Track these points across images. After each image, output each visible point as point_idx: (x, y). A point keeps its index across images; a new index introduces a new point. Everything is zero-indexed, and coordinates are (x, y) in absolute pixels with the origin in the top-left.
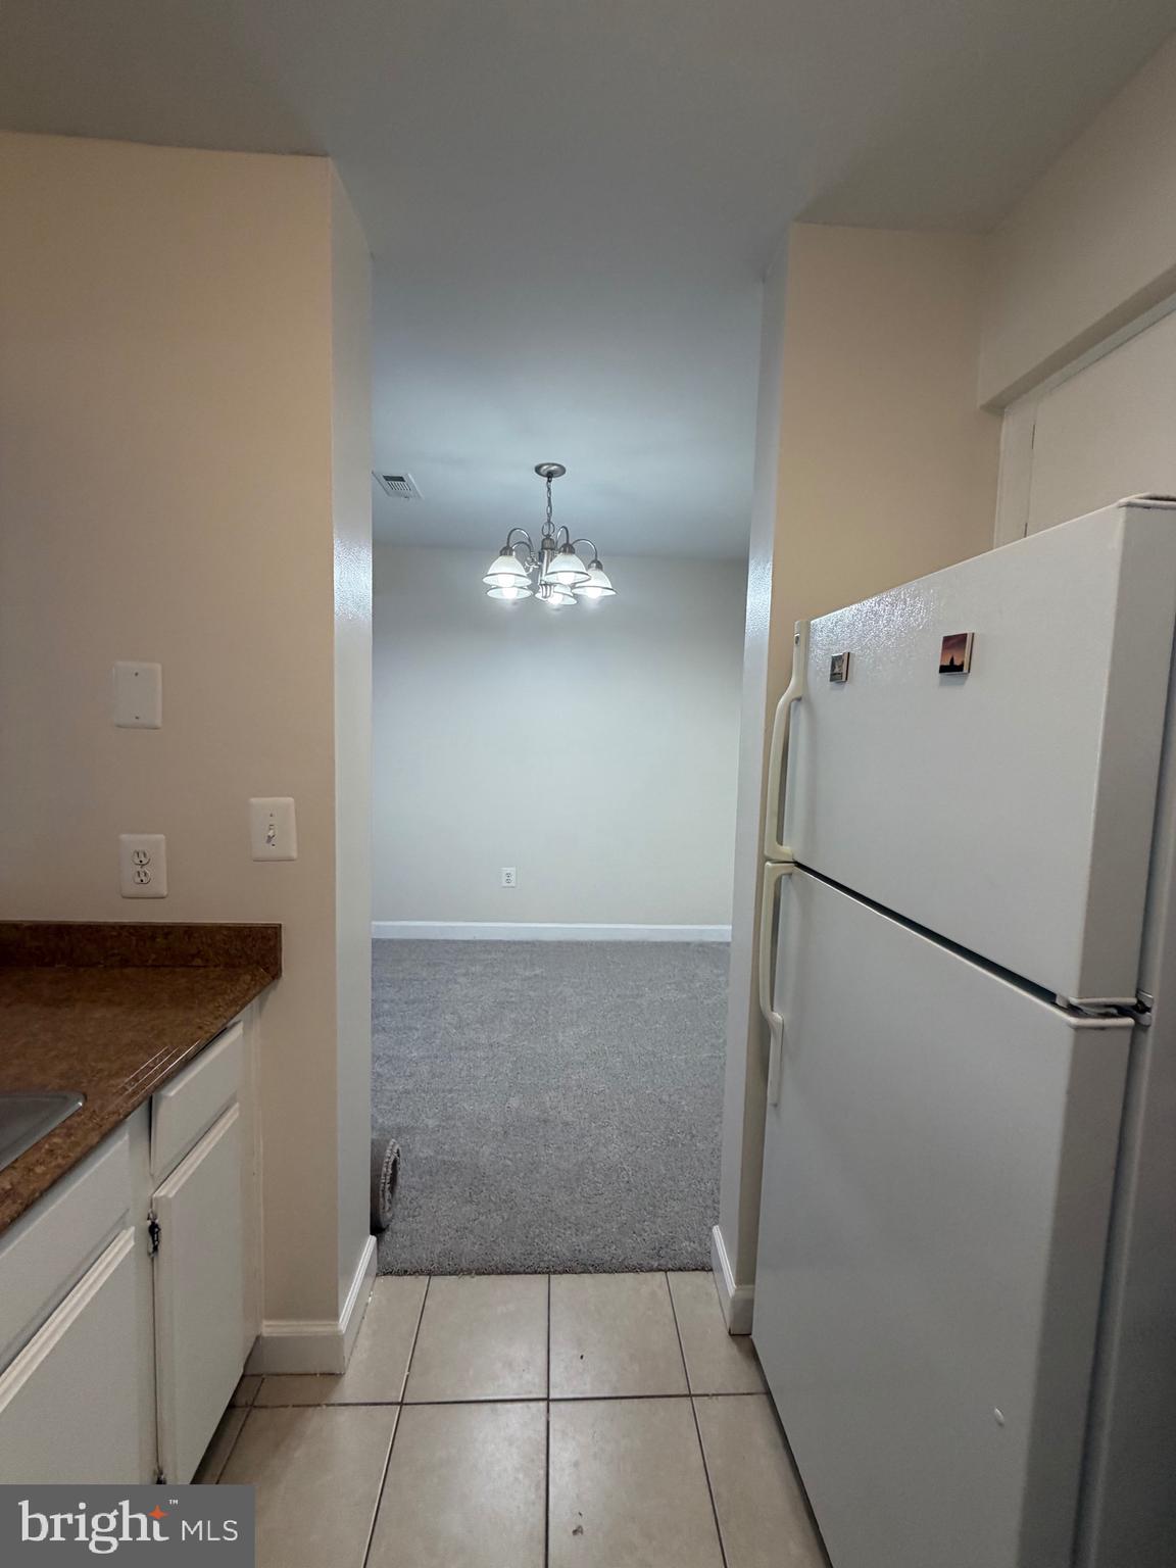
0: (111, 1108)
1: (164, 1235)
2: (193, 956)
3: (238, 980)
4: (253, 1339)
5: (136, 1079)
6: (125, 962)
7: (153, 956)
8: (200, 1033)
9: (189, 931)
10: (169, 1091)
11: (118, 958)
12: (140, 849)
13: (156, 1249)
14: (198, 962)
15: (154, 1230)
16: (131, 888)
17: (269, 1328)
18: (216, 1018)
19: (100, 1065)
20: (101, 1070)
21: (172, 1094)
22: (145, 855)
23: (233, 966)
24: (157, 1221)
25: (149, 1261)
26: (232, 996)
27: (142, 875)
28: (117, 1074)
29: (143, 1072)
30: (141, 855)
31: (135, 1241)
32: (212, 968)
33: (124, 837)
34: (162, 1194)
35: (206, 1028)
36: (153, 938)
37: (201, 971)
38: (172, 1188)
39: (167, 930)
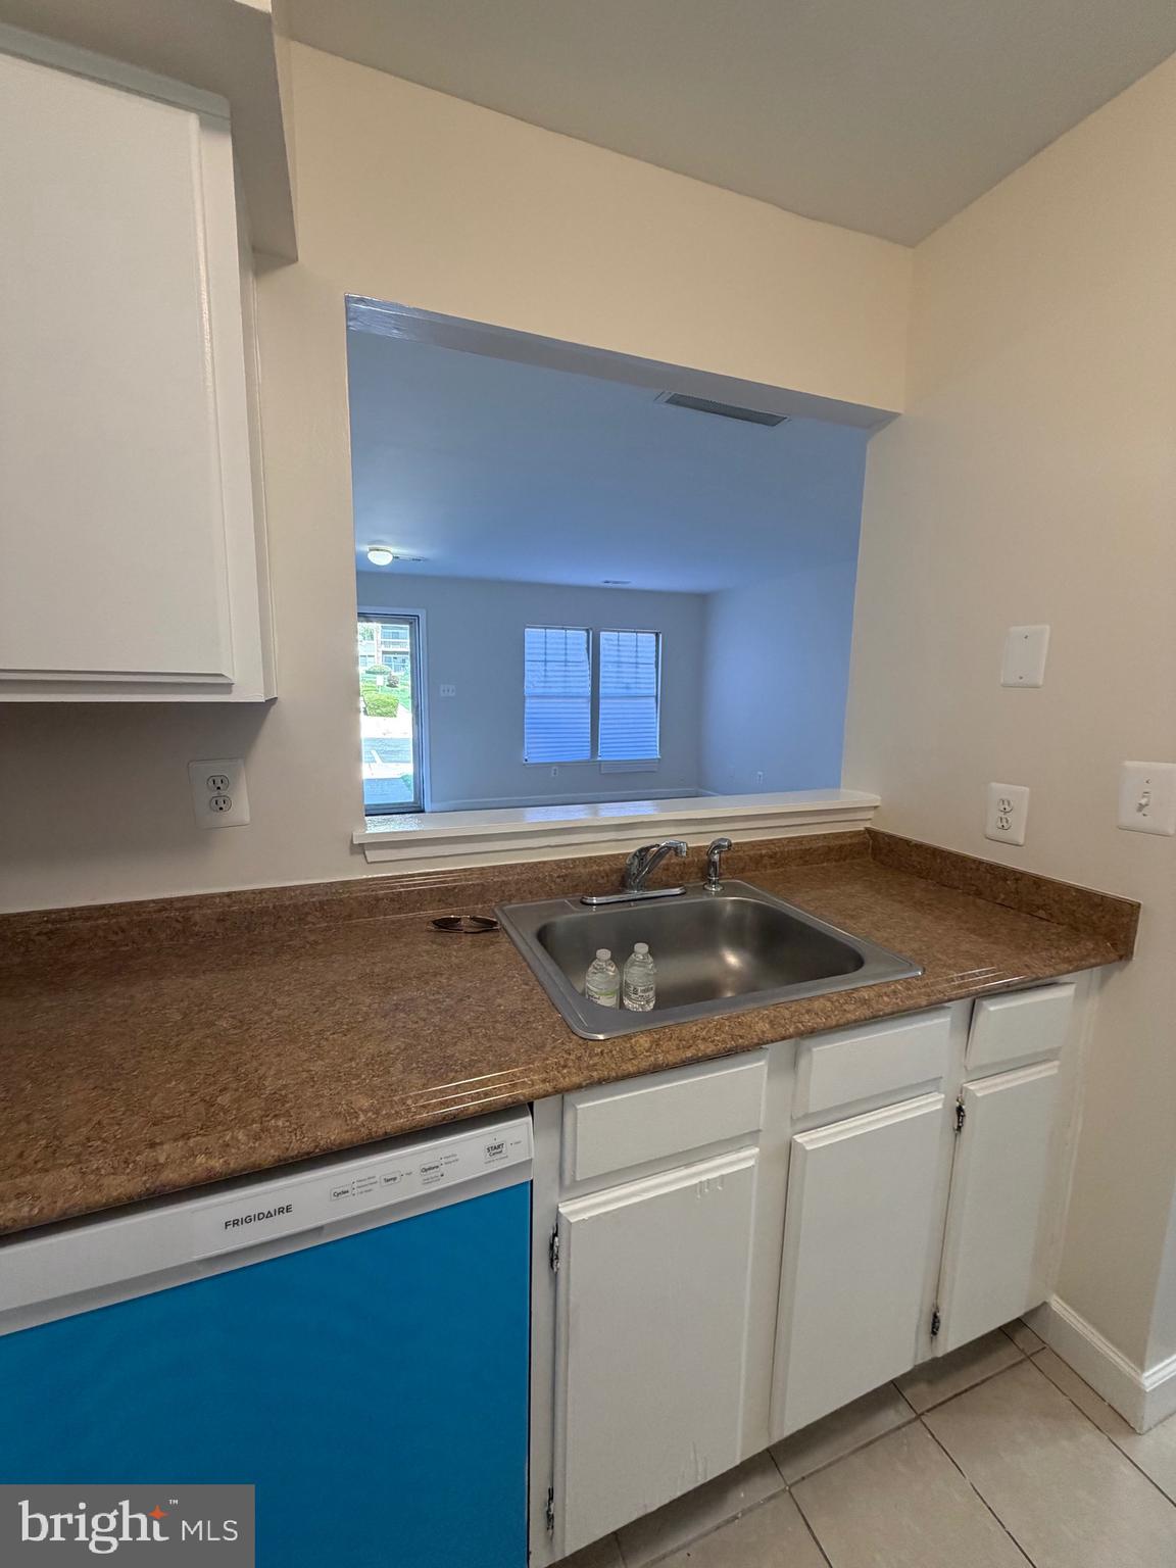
0: (939, 987)
1: (967, 1121)
2: (1038, 908)
3: (1078, 943)
4: (1040, 1302)
5: (962, 978)
6: (979, 894)
7: (1002, 896)
8: (1026, 970)
9: (1038, 882)
10: (991, 1005)
11: (974, 888)
12: (1004, 797)
13: (959, 1128)
14: (1041, 913)
15: (960, 1110)
16: (992, 831)
17: (1057, 1304)
18: (1045, 966)
19: (939, 956)
20: (939, 959)
21: (992, 1009)
22: (1009, 804)
23: (1077, 929)
24: (963, 1107)
25: (953, 1136)
26: (1067, 954)
27: (1004, 820)
28: (949, 967)
29: (970, 976)
30: (1006, 803)
31: (944, 1104)
32: (1055, 924)
33: (994, 785)
34: (972, 1088)
35: (1035, 970)
36: (1005, 880)
37: (1045, 923)
38: (982, 1089)
39: (1018, 876)
